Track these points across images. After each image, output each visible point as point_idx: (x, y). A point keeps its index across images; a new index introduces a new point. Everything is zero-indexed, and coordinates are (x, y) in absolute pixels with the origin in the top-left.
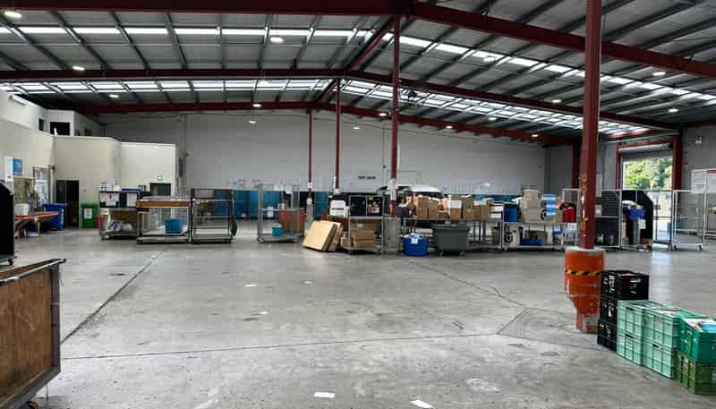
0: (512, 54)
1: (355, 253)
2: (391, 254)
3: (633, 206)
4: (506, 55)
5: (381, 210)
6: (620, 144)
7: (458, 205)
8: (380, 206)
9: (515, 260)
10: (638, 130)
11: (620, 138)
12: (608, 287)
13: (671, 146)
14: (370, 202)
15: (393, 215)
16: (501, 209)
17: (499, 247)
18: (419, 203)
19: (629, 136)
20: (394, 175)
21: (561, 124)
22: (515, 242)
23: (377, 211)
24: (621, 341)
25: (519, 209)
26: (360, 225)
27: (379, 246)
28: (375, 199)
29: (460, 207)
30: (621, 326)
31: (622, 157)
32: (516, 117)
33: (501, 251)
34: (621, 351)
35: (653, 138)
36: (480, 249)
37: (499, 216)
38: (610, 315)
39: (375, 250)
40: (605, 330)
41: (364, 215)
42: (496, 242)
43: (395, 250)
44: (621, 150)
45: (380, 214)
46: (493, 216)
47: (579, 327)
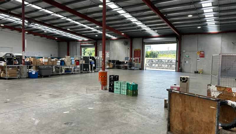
0: (45, 8)
1: (9, 79)
2: (24, 78)
3: (92, 61)
4: (43, 8)
5: (19, 62)
6: (81, 43)
7: (47, 60)
8: (19, 61)
9: (64, 77)
10: (86, 39)
11: (81, 41)
12: (111, 79)
13: (94, 45)
14: (15, 60)
15: (24, 64)
16: (59, 62)
17: (59, 73)
18: (33, 60)
19: (83, 41)
20: (24, 50)
21: (65, 35)
22: (63, 72)
23: (18, 63)
24: (115, 90)
25: (64, 62)
26: (10, 69)
27: (19, 76)
28: (17, 59)
29: (47, 61)
30: (115, 86)
31: (81, 47)
32: (51, 32)
33: (60, 75)
34: (115, 92)
35: (90, 42)
36: (53, 75)
37: (59, 64)
38: (112, 85)
39: (18, 78)
40: (111, 88)
41: (13, 65)
42: (58, 72)
43: (25, 77)
44: (81, 45)
45: (19, 64)
46: (57, 64)
47: (102, 89)
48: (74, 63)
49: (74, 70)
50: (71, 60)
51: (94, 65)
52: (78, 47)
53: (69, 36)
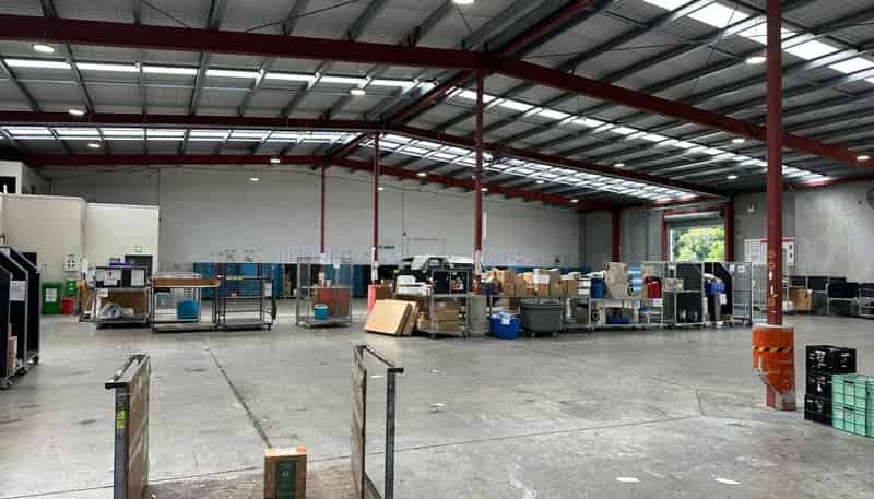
1: (439, 336)
2: (478, 336)
3: (713, 280)
5: (465, 287)
6: (665, 211)
7: (546, 279)
8: (465, 282)
9: (603, 341)
10: (684, 195)
11: (665, 205)
12: (816, 362)
13: (722, 214)
14: (454, 278)
15: (479, 292)
16: (588, 284)
17: (589, 326)
18: (505, 278)
19: (675, 202)
20: (479, 247)
21: (605, 188)
22: (602, 322)
23: (461, 288)
24: (838, 414)
25: (604, 284)
26: (442, 305)
27: (463, 328)
28: (459, 274)
29: (547, 282)
30: (837, 399)
31: (667, 225)
32: (559, 180)
33: (589, 331)
34: (838, 424)
35: (702, 205)
36: (565, 332)
37: (587, 292)
38: (819, 389)
39: (459, 333)
40: (815, 405)
41: (447, 292)
42: (584, 321)
43: (482, 332)
44: (667, 217)
45: (464, 291)
46: (581, 292)
47: (771, 403)
48: (639, 289)
49: (640, 317)
50: (631, 277)
51: (723, 299)
52: (655, 229)
53: (619, 188)
